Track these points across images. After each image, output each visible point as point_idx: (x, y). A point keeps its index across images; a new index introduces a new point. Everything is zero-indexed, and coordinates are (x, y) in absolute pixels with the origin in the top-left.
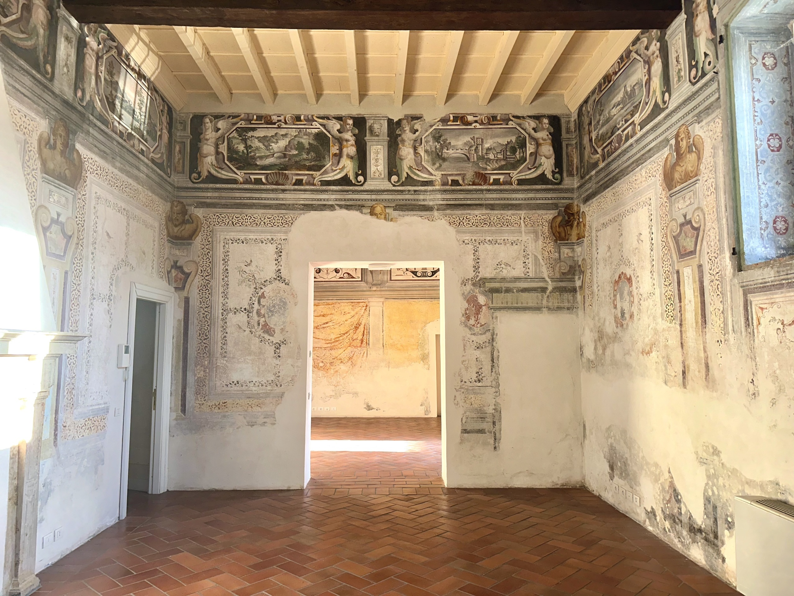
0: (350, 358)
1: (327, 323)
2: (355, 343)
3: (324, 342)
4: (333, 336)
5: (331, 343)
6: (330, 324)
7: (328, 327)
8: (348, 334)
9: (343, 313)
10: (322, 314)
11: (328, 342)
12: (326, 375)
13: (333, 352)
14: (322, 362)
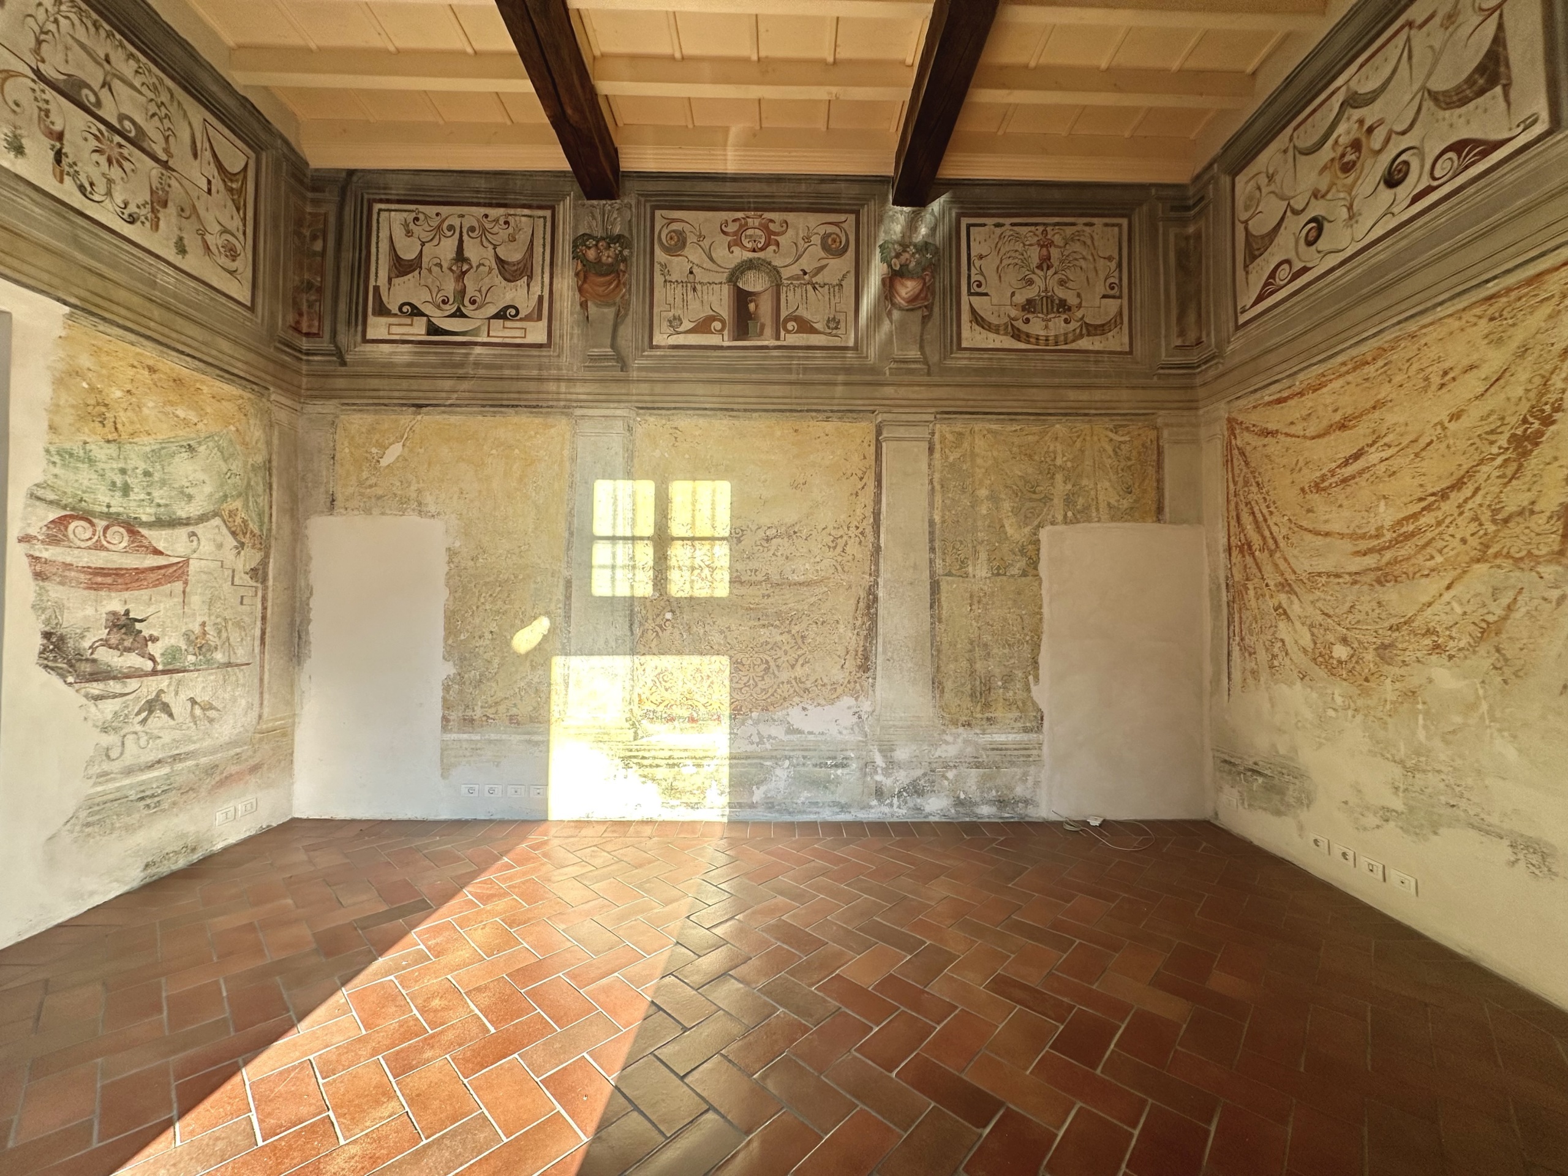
0: (1488, 631)
1: (1357, 456)
2: (1514, 539)
3: (1348, 546)
4: (1387, 515)
5: (1380, 550)
6: (1373, 456)
7: (1361, 473)
8: (1467, 491)
9: (1436, 380)
10: (1338, 417)
11: (1363, 545)
12: (1360, 702)
13: (1390, 594)
14: (1344, 641)
